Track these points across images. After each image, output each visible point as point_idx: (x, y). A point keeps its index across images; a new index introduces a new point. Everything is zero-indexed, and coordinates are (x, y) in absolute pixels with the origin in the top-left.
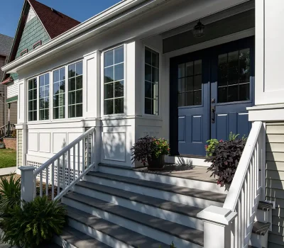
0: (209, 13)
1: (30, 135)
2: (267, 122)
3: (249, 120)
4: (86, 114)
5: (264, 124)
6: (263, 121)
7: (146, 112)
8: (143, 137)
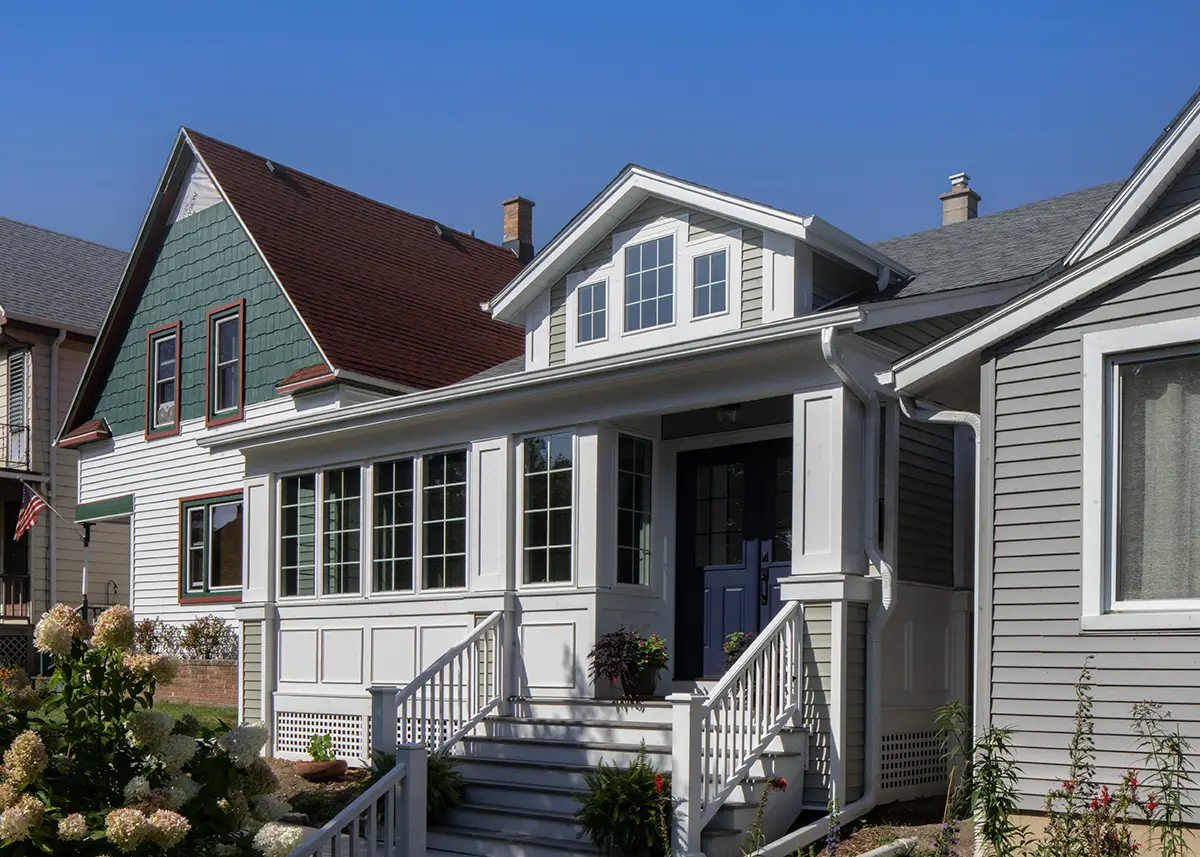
0: (731, 402)
1: (285, 639)
2: (806, 602)
3: (782, 599)
4: (475, 582)
5: (802, 605)
6: (800, 601)
7: (620, 580)
8: (612, 632)
